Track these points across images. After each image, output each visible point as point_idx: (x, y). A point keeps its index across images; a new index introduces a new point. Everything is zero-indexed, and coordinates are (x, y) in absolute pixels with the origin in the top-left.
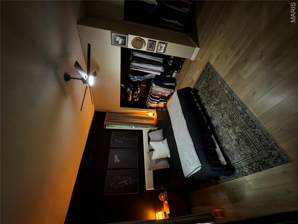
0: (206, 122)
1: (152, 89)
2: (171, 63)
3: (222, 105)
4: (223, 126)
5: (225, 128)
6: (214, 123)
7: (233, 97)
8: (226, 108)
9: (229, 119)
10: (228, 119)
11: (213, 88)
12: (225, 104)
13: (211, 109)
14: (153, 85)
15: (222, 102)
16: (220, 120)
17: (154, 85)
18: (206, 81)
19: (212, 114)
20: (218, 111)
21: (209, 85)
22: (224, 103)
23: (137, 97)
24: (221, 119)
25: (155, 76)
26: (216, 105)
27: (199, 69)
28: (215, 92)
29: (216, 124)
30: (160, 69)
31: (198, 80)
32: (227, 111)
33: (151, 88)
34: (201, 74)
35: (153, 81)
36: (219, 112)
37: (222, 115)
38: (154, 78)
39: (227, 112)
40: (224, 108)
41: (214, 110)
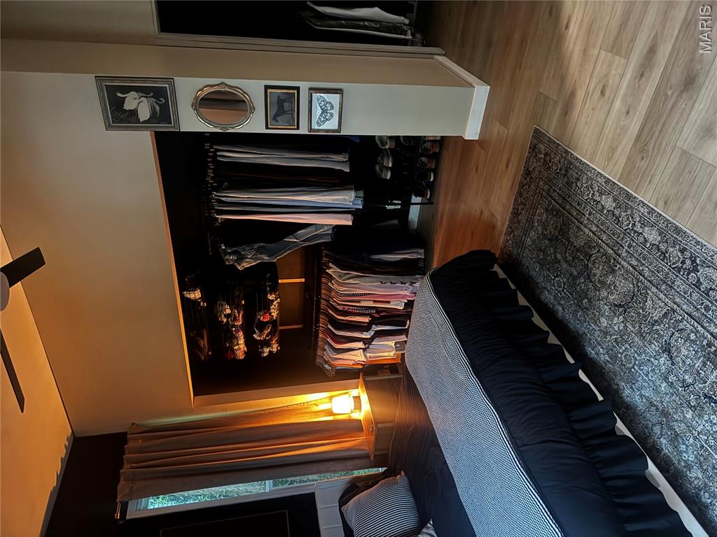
0: (600, 398)
1: (330, 290)
2: (387, 168)
3: (649, 302)
4: (690, 407)
5: (700, 416)
6: (641, 396)
7: (688, 254)
8: (674, 311)
9: (704, 364)
10: (698, 364)
11: (587, 231)
12: (661, 296)
13: (606, 333)
14: (329, 271)
15: (646, 288)
16: (666, 379)
17: (333, 270)
18: (547, 210)
19: (616, 357)
20: (640, 334)
21: (564, 224)
22: (654, 289)
23: (271, 334)
24: (670, 371)
25: (330, 232)
26: (621, 307)
27: (507, 166)
28: (600, 247)
29: (652, 404)
30: (348, 198)
31: (515, 213)
32: (681, 326)
33: (323, 286)
34: (522, 186)
35: (327, 256)
36: (648, 338)
37: (667, 349)
38: (328, 239)
39: (685, 334)
40: (665, 315)
41: (622, 334)
